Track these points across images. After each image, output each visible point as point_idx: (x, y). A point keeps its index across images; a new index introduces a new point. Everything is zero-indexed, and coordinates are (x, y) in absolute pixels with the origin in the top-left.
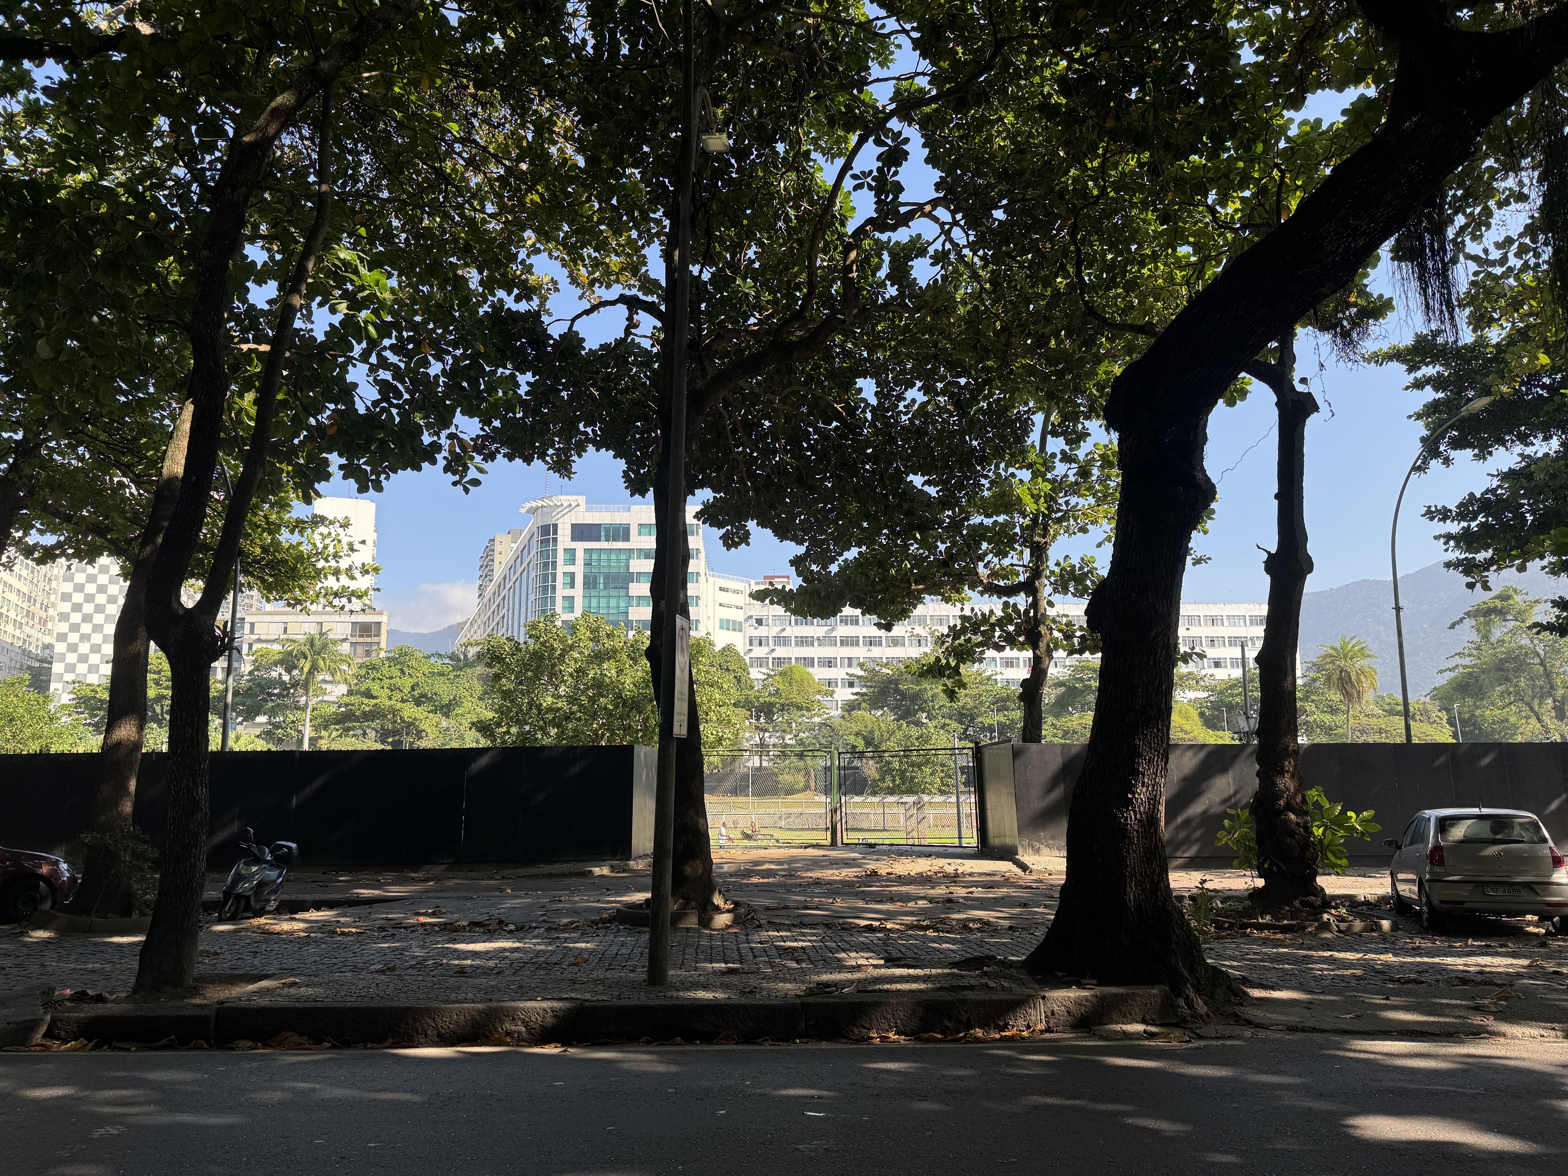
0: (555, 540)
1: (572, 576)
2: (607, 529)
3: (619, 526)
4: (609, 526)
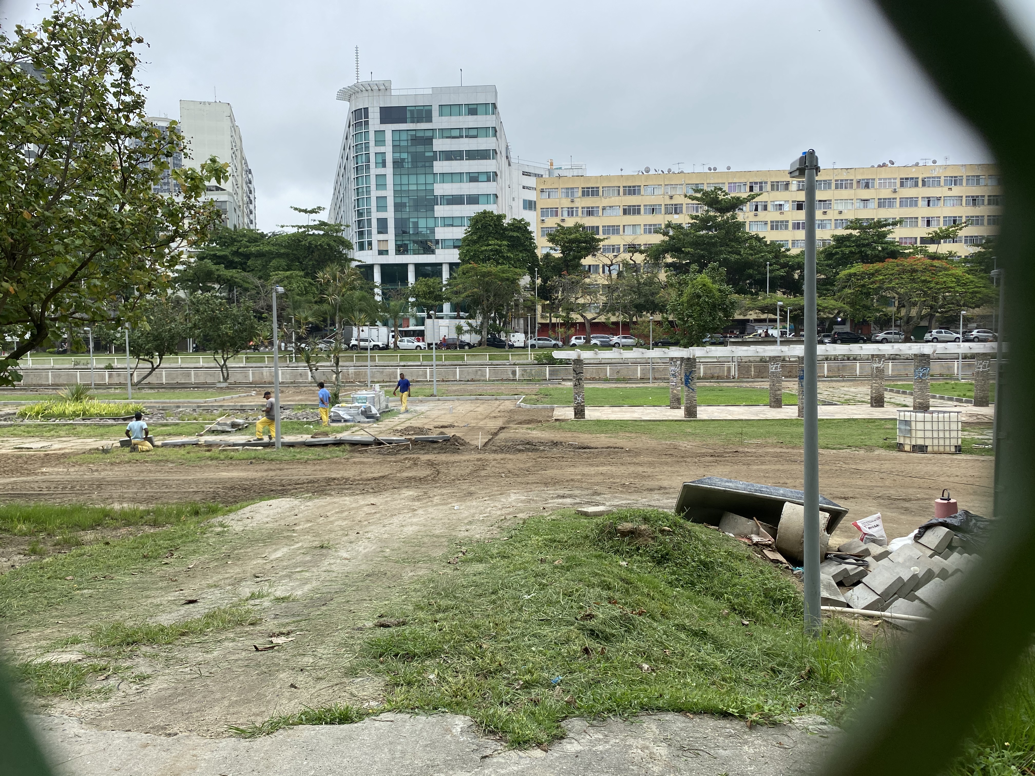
0: (367, 123)
1: (383, 155)
2: (412, 112)
3: (422, 108)
4: (414, 108)
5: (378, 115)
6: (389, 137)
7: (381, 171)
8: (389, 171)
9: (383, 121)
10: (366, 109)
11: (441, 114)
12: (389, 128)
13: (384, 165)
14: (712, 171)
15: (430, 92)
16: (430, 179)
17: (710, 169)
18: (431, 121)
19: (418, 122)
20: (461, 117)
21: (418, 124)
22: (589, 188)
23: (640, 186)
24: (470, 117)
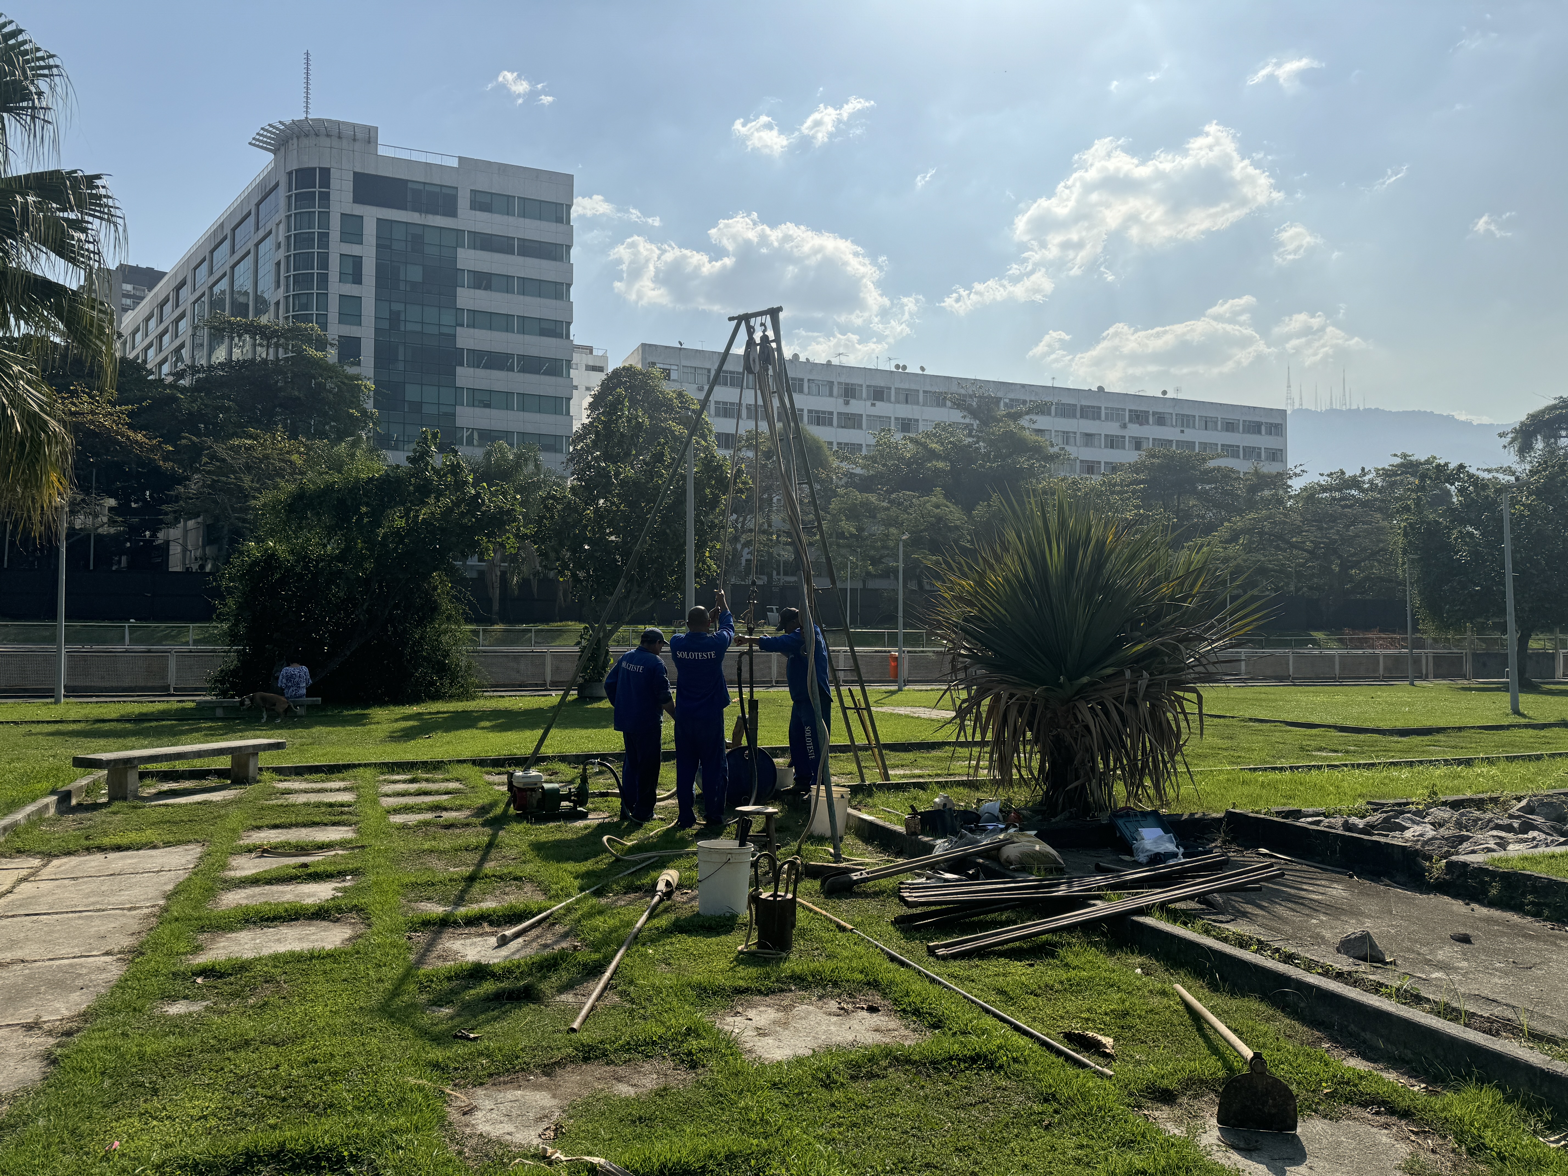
0: (325, 197)
1: (357, 262)
2: (417, 192)
3: (438, 190)
4: (421, 187)
5: (349, 186)
6: (370, 230)
7: (350, 289)
8: (367, 291)
9: (359, 198)
10: (325, 173)
11: (473, 208)
12: (371, 215)
13: (357, 279)
14: (901, 370)
15: (455, 163)
16: (447, 318)
17: (898, 367)
18: (453, 214)
19: (428, 212)
20: (511, 219)
21: (430, 217)
22: (726, 372)
24: (527, 221)
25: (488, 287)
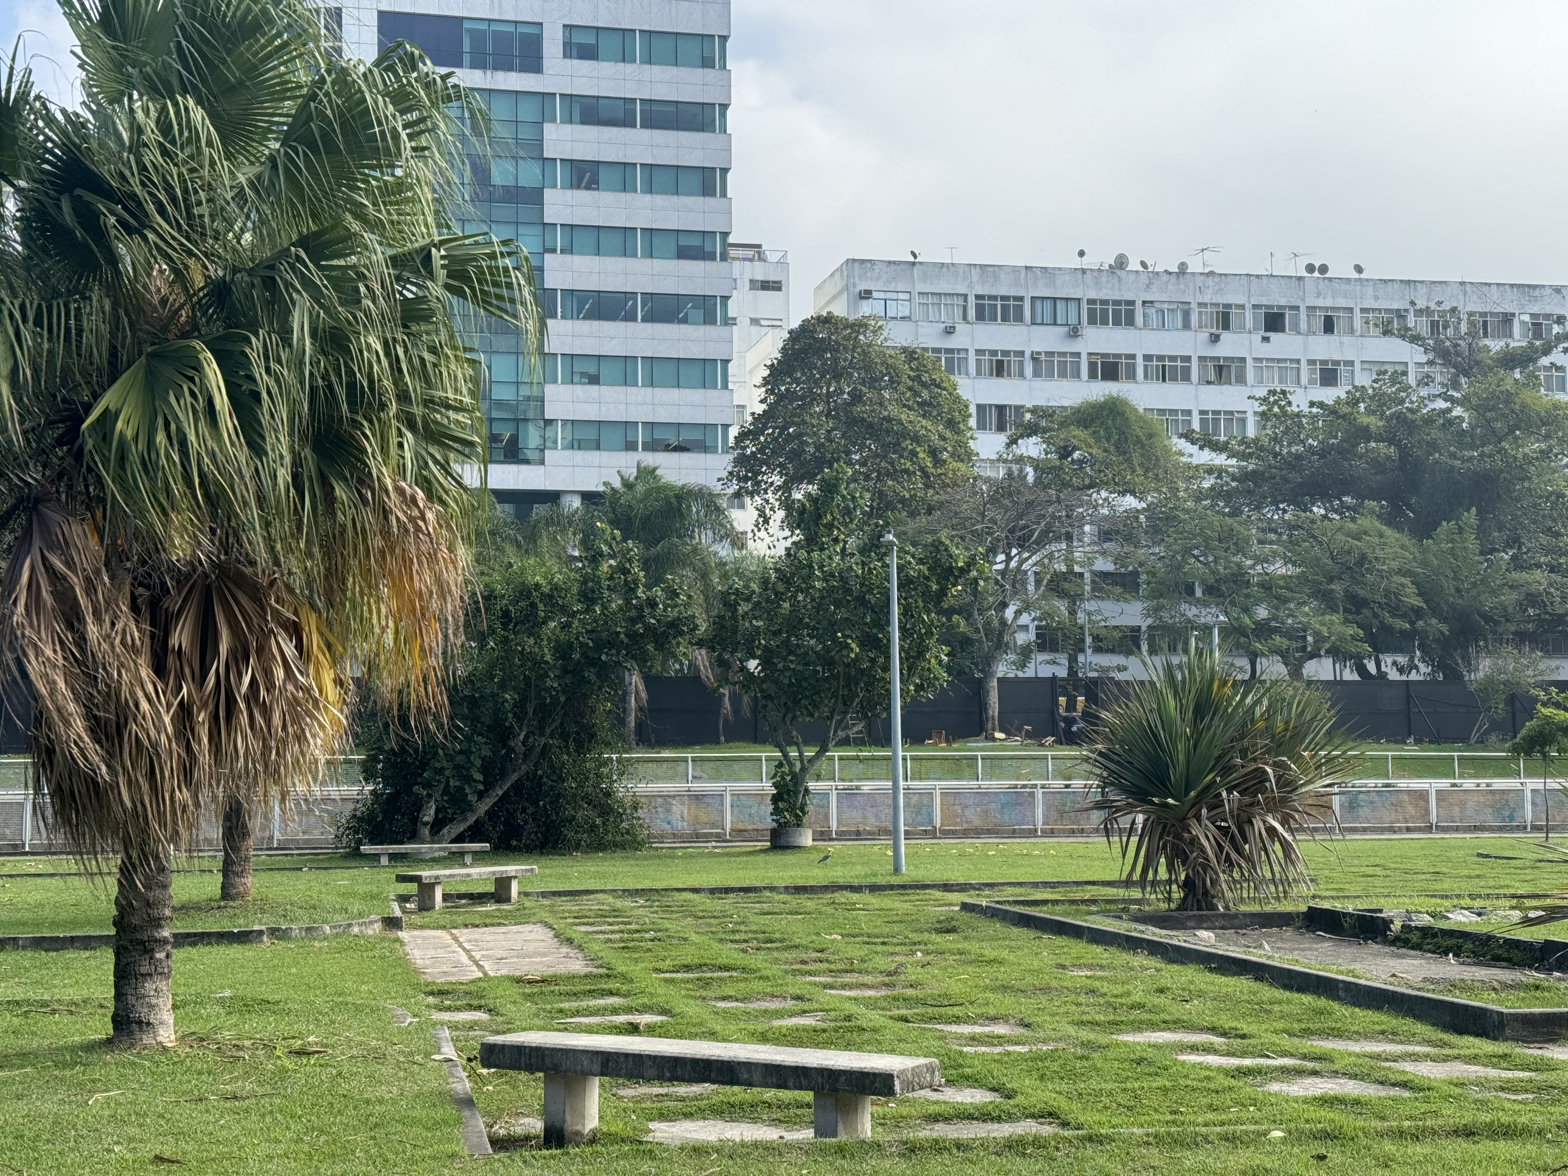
2: (478, 36)
3: (511, 28)
4: (483, 26)
5: (371, 34)
10: (335, 16)
11: (567, 55)
14: (1316, 274)
16: (530, 241)
17: (1310, 268)
18: (537, 68)
19: (496, 68)
20: (629, 68)
21: (500, 75)
22: (995, 298)
23: (1132, 303)
24: (656, 69)
25: (592, 184)
